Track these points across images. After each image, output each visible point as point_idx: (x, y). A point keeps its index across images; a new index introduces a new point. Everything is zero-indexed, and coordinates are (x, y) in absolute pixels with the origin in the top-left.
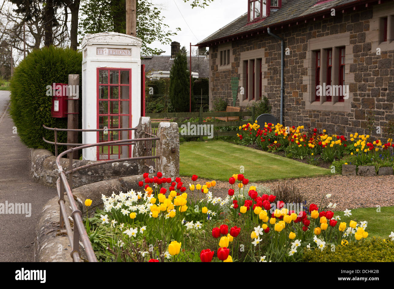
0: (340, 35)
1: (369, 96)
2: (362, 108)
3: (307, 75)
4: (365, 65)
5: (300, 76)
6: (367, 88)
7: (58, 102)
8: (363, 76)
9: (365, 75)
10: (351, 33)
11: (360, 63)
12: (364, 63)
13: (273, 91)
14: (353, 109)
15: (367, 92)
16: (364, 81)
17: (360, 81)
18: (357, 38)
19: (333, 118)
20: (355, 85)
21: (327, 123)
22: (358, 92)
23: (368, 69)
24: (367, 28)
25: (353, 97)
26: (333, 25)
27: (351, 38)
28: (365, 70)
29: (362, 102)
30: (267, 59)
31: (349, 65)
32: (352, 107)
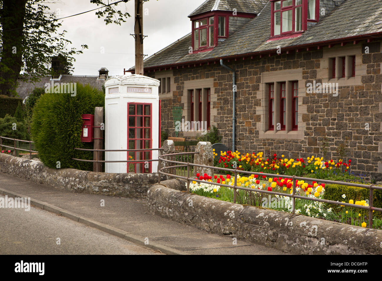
0: (292, 70)
1: (320, 125)
2: (314, 135)
3: (260, 105)
4: (316, 98)
5: (253, 106)
6: (319, 118)
7: (87, 129)
8: (314, 108)
9: (316, 107)
10: (303, 69)
11: (312, 96)
12: (316, 96)
13: (224, 121)
14: (306, 136)
15: (319, 122)
16: (316, 112)
17: (312, 112)
18: (309, 75)
19: (287, 145)
20: (308, 116)
21: (281, 150)
22: (311, 122)
23: (319, 102)
24: (318, 66)
25: (306, 126)
26: (286, 61)
27: (303, 74)
28: (316, 102)
29: (314, 130)
30: (216, 89)
31: (302, 98)
32: (305, 135)
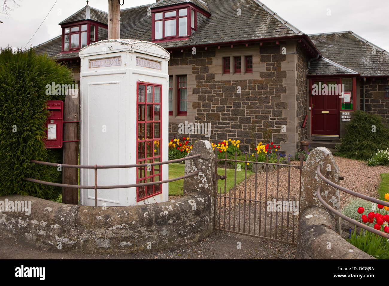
0: (180, 66)
1: (213, 111)
2: (207, 120)
4: (208, 89)
6: (212, 105)
8: (206, 97)
9: (209, 96)
10: (193, 66)
11: (203, 87)
12: (208, 87)
14: (196, 121)
15: (211, 108)
16: (208, 101)
17: (204, 101)
18: (199, 70)
19: (175, 128)
20: (199, 104)
22: (202, 109)
23: (212, 92)
24: (211, 63)
25: (197, 112)
26: (173, 59)
27: (193, 69)
28: (209, 93)
29: (206, 116)
31: (192, 90)
